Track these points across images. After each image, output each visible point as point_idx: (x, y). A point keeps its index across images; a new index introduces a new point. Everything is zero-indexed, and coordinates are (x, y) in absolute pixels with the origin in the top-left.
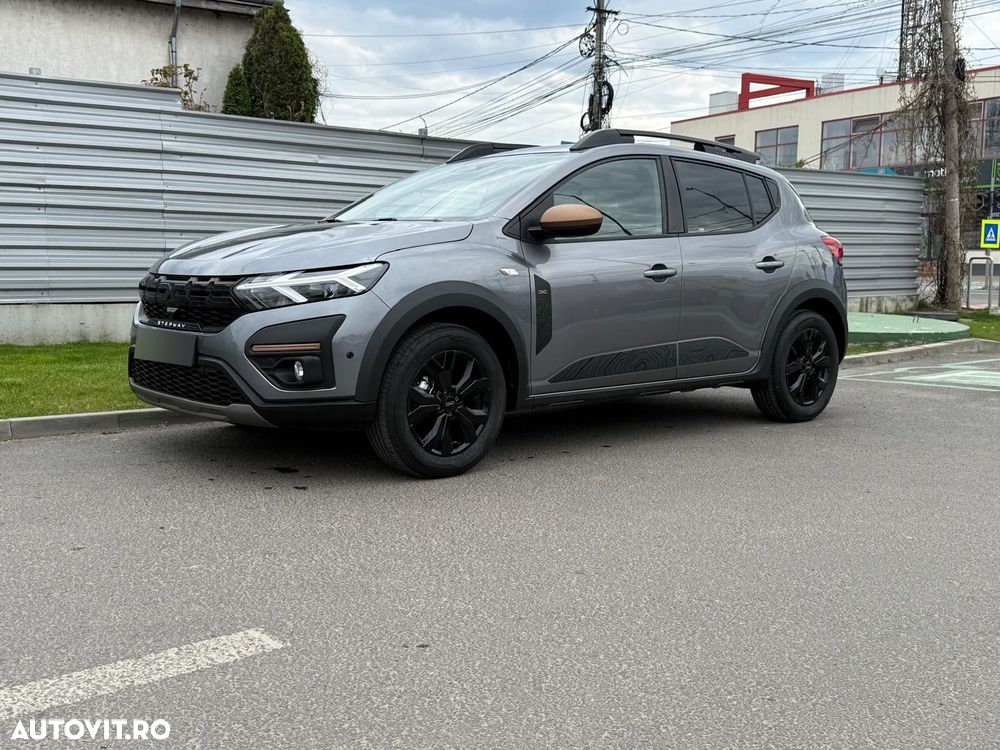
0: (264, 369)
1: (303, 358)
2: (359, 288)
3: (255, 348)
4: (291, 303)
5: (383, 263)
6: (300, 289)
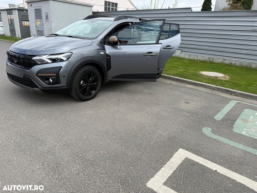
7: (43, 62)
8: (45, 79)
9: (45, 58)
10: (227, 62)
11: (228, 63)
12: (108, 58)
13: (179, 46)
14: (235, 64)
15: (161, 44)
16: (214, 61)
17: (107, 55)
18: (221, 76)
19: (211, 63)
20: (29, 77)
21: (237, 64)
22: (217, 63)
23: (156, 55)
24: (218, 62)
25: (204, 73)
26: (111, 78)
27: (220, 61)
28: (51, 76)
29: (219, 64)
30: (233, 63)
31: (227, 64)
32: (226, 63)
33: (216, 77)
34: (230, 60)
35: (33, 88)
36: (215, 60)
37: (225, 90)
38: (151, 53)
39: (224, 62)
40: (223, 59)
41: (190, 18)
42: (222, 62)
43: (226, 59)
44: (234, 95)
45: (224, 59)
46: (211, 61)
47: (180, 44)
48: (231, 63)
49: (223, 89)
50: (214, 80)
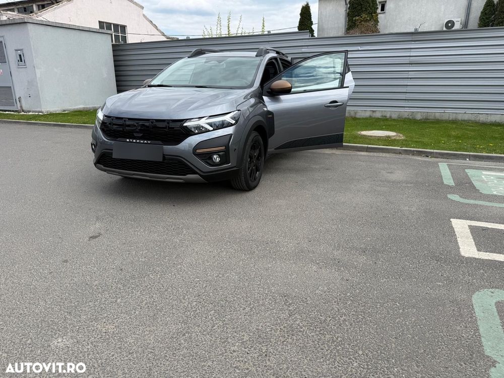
0: (202, 159)
1: (220, 153)
2: (233, 122)
3: (198, 151)
4: (207, 131)
5: (239, 110)
6: (210, 124)
7: (201, 130)
8: (207, 157)
9: (203, 123)
10: (378, 115)
11: (380, 117)
12: (269, 116)
13: (354, 90)
14: (391, 117)
15: (348, 87)
16: (358, 116)
17: (269, 112)
18: (393, 135)
19: (353, 119)
20: (180, 158)
21: (395, 116)
22: (363, 119)
23: (343, 104)
24: (365, 117)
25: (364, 133)
26: (273, 149)
27: (367, 114)
28: (215, 153)
29: (366, 119)
30: (388, 116)
31: (379, 119)
32: (376, 117)
33: (389, 137)
34: (382, 111)
35: (185, 175)
36: (360, 114)
37: (416, 151)
38: (336, 102)
39: (373, 116)
40: (371, 111)
41: (309, 47)
42: (370, 117)
43: (375, 111)
44: (432, 157)
45: (373, 111)
46: (352, 117)
47: (355, 85)
48: (384, 115)
49: (414, 151)
50: (387, 140)
